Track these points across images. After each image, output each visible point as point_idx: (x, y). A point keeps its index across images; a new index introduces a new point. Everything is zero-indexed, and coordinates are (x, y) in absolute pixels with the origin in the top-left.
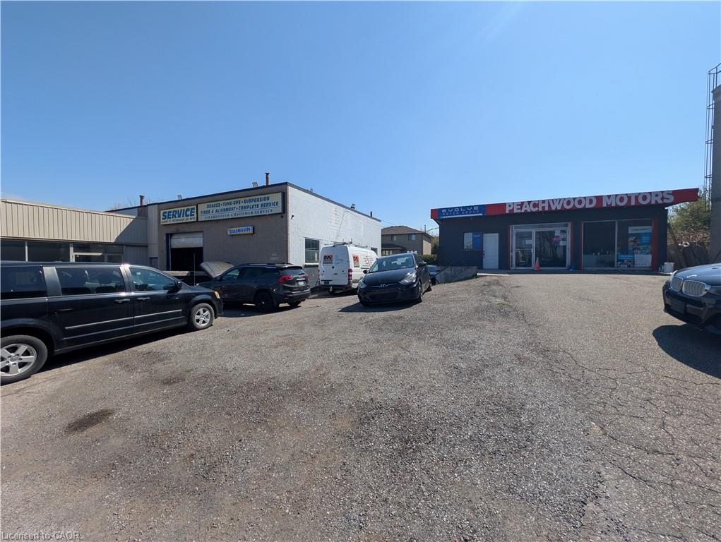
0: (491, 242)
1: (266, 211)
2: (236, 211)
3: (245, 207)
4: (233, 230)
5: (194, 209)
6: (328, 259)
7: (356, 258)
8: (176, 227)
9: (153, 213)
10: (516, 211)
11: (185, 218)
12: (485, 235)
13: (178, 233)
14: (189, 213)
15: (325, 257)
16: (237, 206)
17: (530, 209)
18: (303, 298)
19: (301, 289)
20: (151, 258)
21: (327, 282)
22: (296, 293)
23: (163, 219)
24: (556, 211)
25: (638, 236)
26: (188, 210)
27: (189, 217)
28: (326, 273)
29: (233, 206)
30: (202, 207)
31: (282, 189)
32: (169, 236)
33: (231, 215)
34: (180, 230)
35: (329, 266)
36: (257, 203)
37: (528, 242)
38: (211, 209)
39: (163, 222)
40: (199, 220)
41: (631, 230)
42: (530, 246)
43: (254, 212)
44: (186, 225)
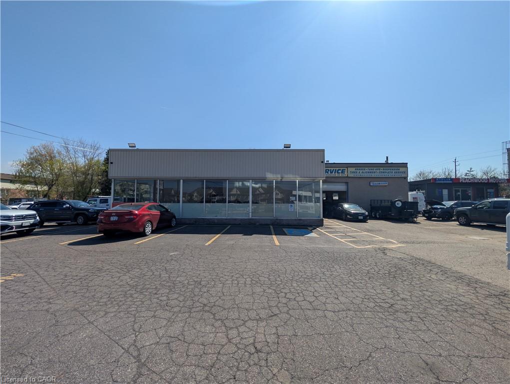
0: (445, 192)
2: (377, 174)
3: (384, 172)
4: (375, 183)
10: (463, 182)
11: (336, 174)
12: (443, 190)
16: (378, 171)
17: (468, 181)
24: (476, 183)
25: (490, 192)
26: (340, 170)
27: (341, 174)
29: (374, 171)
30: (352, 169)
33: (373, 175)
36: (391, 171)
37: (459, 193)
38: (358, 171)
40: (349, 176)
41: (489, 190)
42: (459, 195)
44: (334, 178)
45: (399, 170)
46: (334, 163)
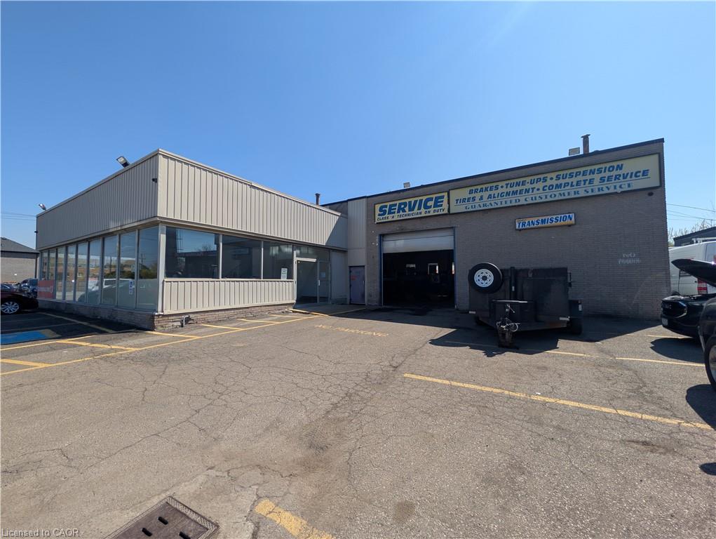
1: (614, 187)
3: (559, 186)
5: (443, 197)
8: (399, 224)
9: (357, 210)
11: (423, 210)
14: (431, 203)
16: (541, 185)
20: (350, 267)
23: (379, 215)
26: (430, 199)
27: (431, 210)
29: (528, 186)
30: (461, 194)
31: (651, 149)
32: (382, 236)
34: (407, 227)
38: (478, 195)
39: (378, 219)
43: (582, 192)
44: (418, 221)
45: (620, 167)
46: (422, 186)
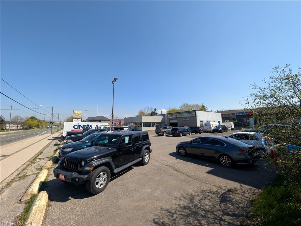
1: (192, 116)
2: (185, 116)
4: (185, 119)
6: (206, 125)
7: (212, 125)
9: (166, 116)
13: (171, 119)
14: (175, 116)
15: (205, 125)
18: (202, 132)
19: (202, 131)
21: (206, 130)
22: (201, 131)
28: (205, 128)
30: (177, 115)
31: (195, 111)
32: (169, 120)
33: (184, 116)
34: (172, 119)
35: (206, 127)
36: (190, 114)
39: (168, 117)
40: (177, 117)
43: (189, 116)
44: (174, 118)
